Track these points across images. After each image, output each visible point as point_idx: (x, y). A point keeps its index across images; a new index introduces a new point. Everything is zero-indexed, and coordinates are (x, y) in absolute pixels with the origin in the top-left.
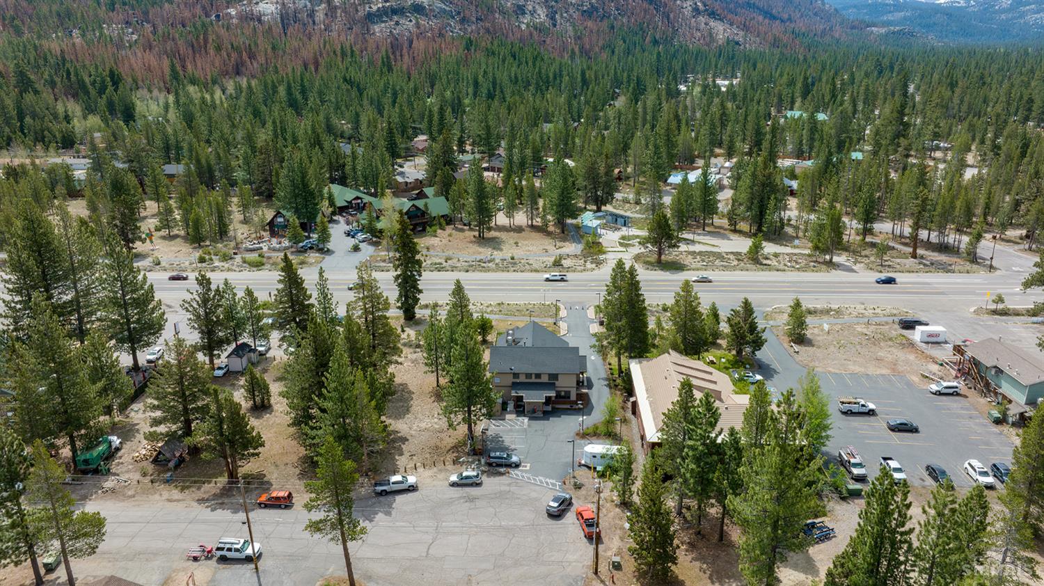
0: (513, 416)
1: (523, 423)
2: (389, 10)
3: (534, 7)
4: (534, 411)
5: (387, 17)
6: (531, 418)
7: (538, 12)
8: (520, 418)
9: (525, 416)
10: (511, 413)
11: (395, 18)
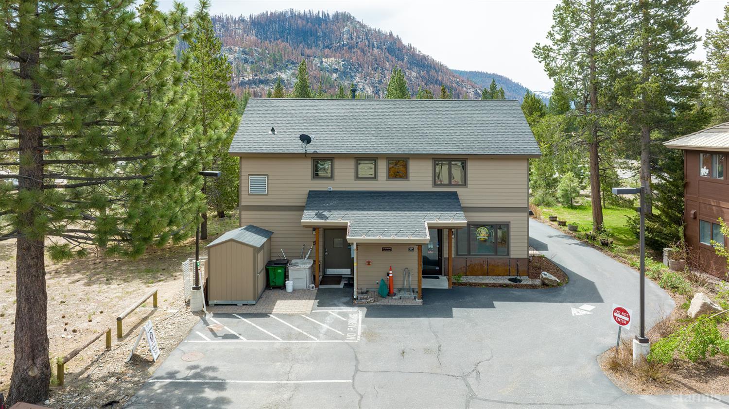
0: (306, 305)
1: (344, 326)
2: (257, 80)
3: (363, 86)
4: (387, 290)
5: (255, 84)
6: (373, 311)
7: (367, 89)
8: (335, 312)
9: (351, 303)
10: (298, 294)
11: (262, 86)
